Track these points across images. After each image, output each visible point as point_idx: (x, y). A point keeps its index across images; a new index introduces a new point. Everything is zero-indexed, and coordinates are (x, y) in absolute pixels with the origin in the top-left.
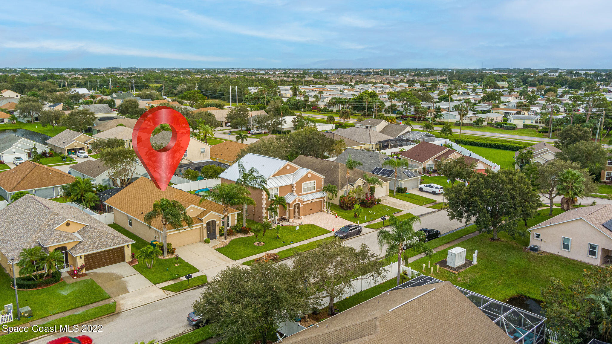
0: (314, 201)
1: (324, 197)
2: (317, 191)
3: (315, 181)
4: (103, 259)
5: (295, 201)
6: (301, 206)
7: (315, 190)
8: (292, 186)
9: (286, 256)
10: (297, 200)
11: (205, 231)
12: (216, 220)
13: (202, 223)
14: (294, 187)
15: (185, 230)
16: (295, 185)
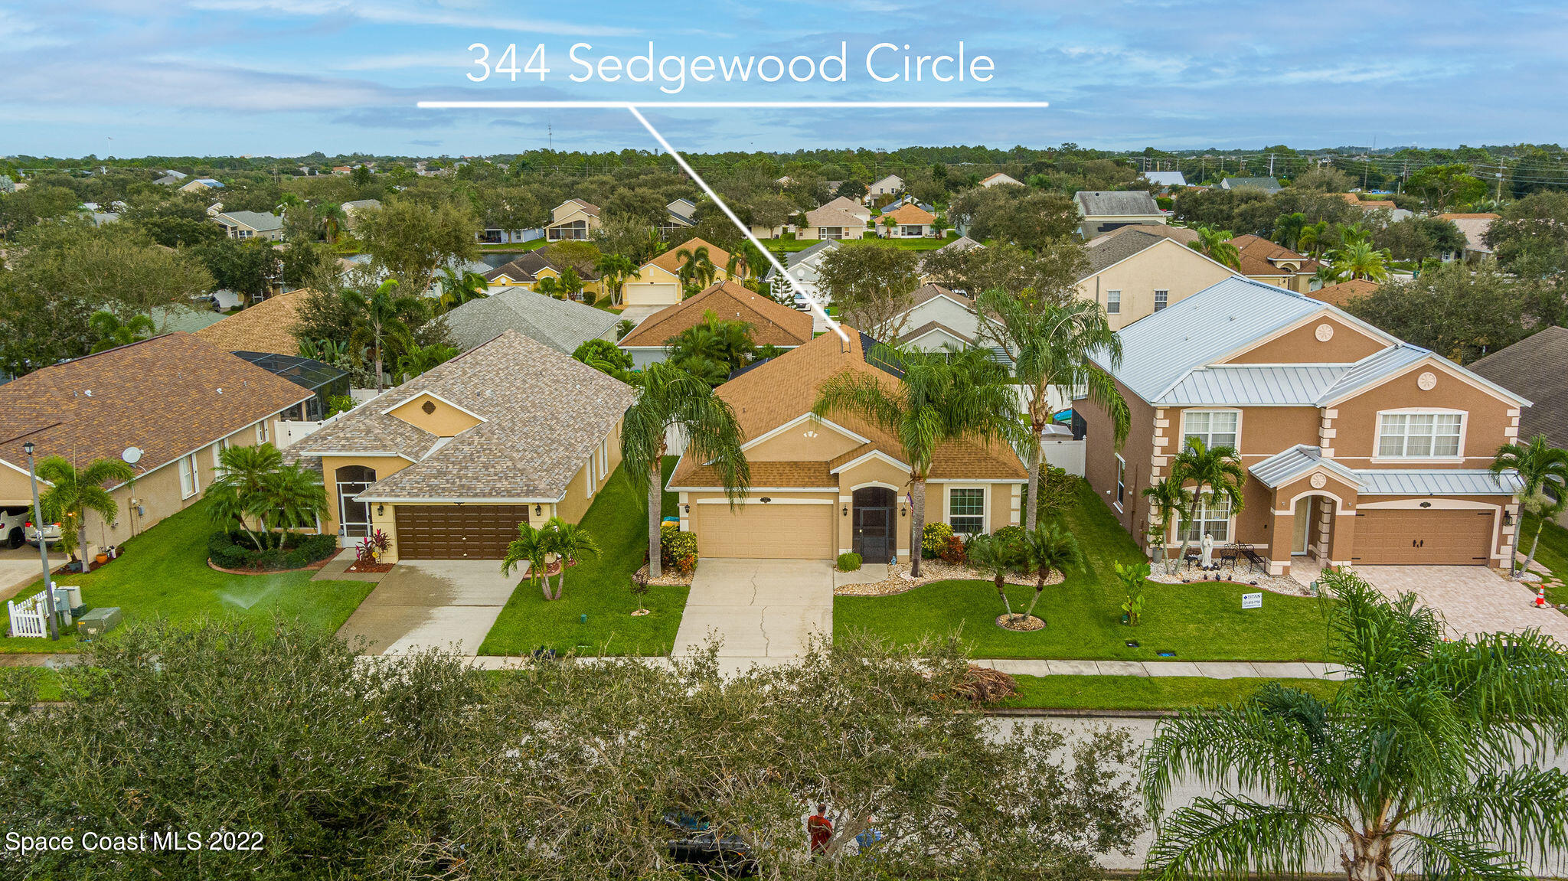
0: (1436, 505)
1: (1504, 499)
2: (1466, 465)
3: (1465, 414)
4: (456, 532)
5: (1306, 483)
6: (1339, 512)
7: (1460, 458)
8: (1316, 414)
9: (1061, 701)
10: (1318, 482)
11: (846, 524)
12: (895, 489)
13: (835, 489)
14: (1327, 423)
15: (765, 500)
16: (1331, 414)
